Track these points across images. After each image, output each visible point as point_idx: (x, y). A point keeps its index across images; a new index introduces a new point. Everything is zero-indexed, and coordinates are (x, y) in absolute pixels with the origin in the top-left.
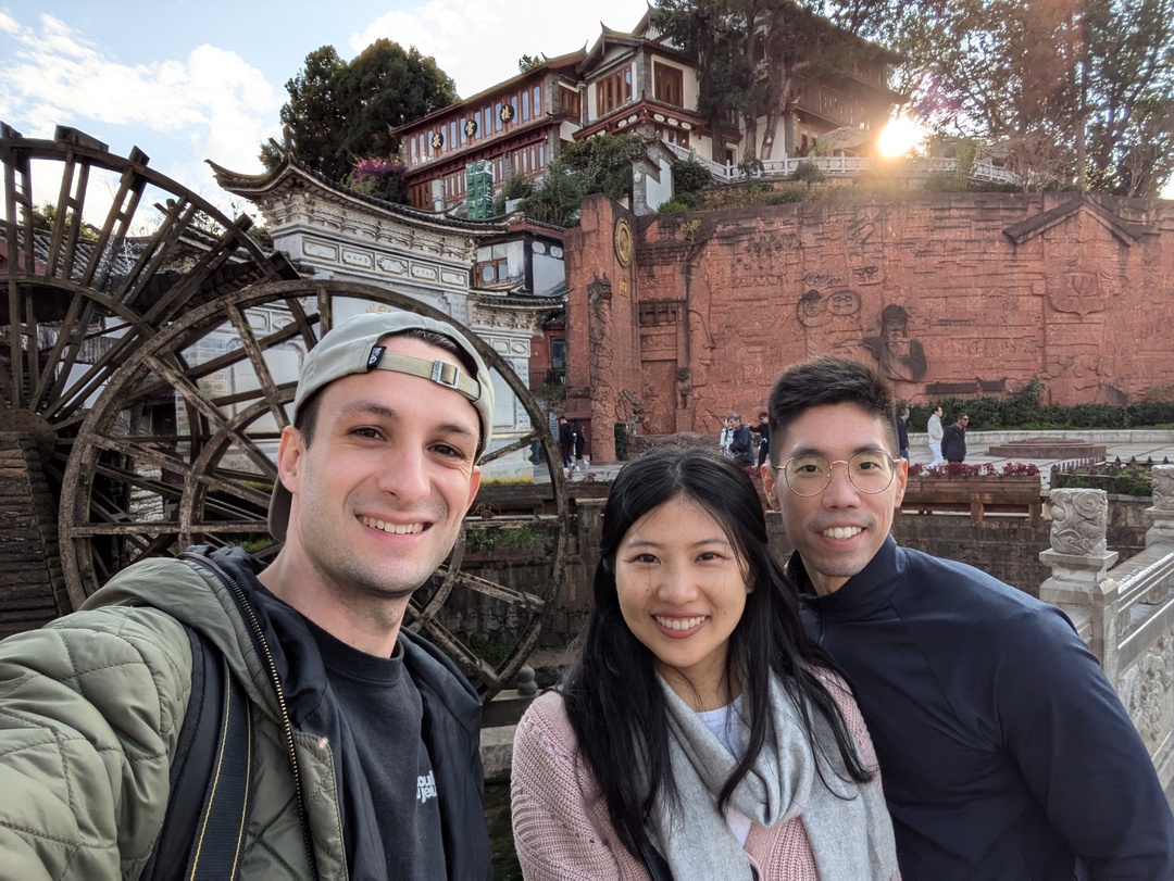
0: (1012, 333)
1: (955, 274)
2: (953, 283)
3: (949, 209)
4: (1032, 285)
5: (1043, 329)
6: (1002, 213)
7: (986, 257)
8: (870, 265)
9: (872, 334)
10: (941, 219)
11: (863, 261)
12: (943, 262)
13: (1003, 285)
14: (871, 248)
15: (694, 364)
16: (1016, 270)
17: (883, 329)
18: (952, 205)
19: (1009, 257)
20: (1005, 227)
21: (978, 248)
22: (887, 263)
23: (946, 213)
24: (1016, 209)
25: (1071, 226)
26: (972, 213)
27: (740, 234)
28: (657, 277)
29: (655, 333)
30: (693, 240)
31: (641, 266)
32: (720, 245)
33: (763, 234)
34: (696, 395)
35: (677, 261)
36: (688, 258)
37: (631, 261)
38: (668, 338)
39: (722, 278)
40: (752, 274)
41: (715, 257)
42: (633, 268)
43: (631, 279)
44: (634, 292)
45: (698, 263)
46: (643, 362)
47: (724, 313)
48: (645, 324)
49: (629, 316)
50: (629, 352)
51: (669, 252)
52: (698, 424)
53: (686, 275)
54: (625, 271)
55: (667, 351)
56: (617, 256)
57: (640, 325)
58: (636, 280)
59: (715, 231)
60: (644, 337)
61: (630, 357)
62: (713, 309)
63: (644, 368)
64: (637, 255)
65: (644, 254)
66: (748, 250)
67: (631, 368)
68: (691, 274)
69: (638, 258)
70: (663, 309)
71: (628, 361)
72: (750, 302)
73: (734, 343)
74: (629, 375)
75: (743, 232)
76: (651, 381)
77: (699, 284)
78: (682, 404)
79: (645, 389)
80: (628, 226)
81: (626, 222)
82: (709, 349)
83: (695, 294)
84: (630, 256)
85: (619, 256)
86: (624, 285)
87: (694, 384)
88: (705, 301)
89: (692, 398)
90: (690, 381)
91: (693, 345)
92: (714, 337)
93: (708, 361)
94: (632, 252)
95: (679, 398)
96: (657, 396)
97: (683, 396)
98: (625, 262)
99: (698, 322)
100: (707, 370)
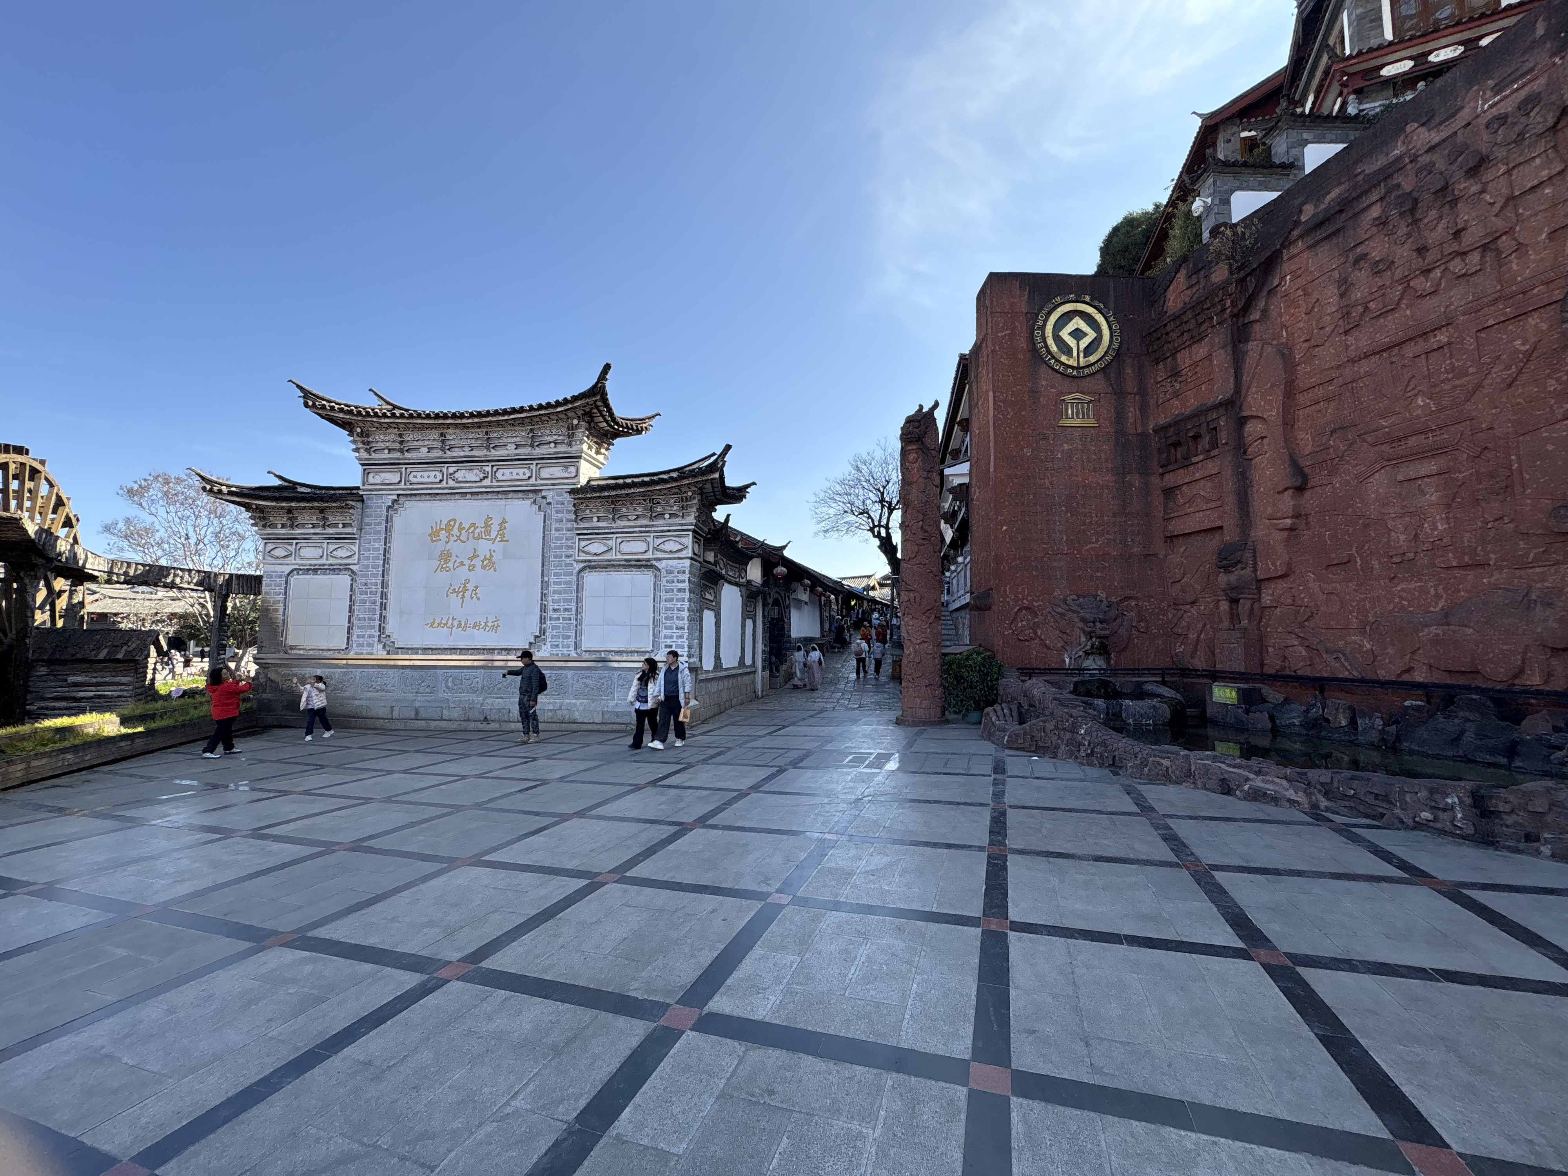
15: (1260, 531)
27: (1360, 196)
28: (1184, 372)
29: (1186, 481)
30: (1239, 269)
31: (1158, 363)
32: (1309, 247)
33: (1425, 159)
34: (1266, 599)
35: (1214, 326)
36: (1235, 310)
37: (1112, 360)
38: (1209, 484)
39: (1319, 321)
40: (1397, 276)
41: (1302, 281)
42: (1129, 371)
43: (1115, 393)
44: (1132, 413)
45: (1265, 312)
46: (1171, 538)
47: (1328, 400)
48: (1169, 468)
49: (1106, 461)
50: (1107, 524)
51: (1196, 315)
52: (1273, 664)
53: (1234, 346)
54: (1086, 384)
55: (1208, 512)
56: (1045, 362)
57: (1161, 470)
58: (1143, 392)
59: (1297, 223)
60: (1169, 492)
61: (1108, 533)
62: (1302, 399)
63: (1172, 551)
64: (1148, 346)
65: (1158, 339)
66: (1382, 223)
67: (1115, 553)
68: (1247, 341)
69: (1150, 350)
70: (1195, 430)
71: (1097, 541)
72: (1395, 351)
73: (1357, 465)
74: (1105, 567)
75: (1366, 187)
76: (1184, 574)
77: (1261, 355)
78: (1232, 619)
79: (1175, 591)
80: (1096, 303)
81: (1087, 299)
82: (1291, 492)
83: (1253, 378)
84: (1106, 353)
85: (1052, 361)
86: (1083, 408)
87: (1261, 575)
88: (1272, 386)
89: (1256, 605)
90: (1249, 570)
91: (1254, 490)
92: (1304, 463)
93: (1289, 522)
94: (1116, 345)
95: (1224, 606)
96: (1193, 603)
97: (1234, 601)
98: (1078, 368)
99: (1262, 438)
100: (1287, 540)
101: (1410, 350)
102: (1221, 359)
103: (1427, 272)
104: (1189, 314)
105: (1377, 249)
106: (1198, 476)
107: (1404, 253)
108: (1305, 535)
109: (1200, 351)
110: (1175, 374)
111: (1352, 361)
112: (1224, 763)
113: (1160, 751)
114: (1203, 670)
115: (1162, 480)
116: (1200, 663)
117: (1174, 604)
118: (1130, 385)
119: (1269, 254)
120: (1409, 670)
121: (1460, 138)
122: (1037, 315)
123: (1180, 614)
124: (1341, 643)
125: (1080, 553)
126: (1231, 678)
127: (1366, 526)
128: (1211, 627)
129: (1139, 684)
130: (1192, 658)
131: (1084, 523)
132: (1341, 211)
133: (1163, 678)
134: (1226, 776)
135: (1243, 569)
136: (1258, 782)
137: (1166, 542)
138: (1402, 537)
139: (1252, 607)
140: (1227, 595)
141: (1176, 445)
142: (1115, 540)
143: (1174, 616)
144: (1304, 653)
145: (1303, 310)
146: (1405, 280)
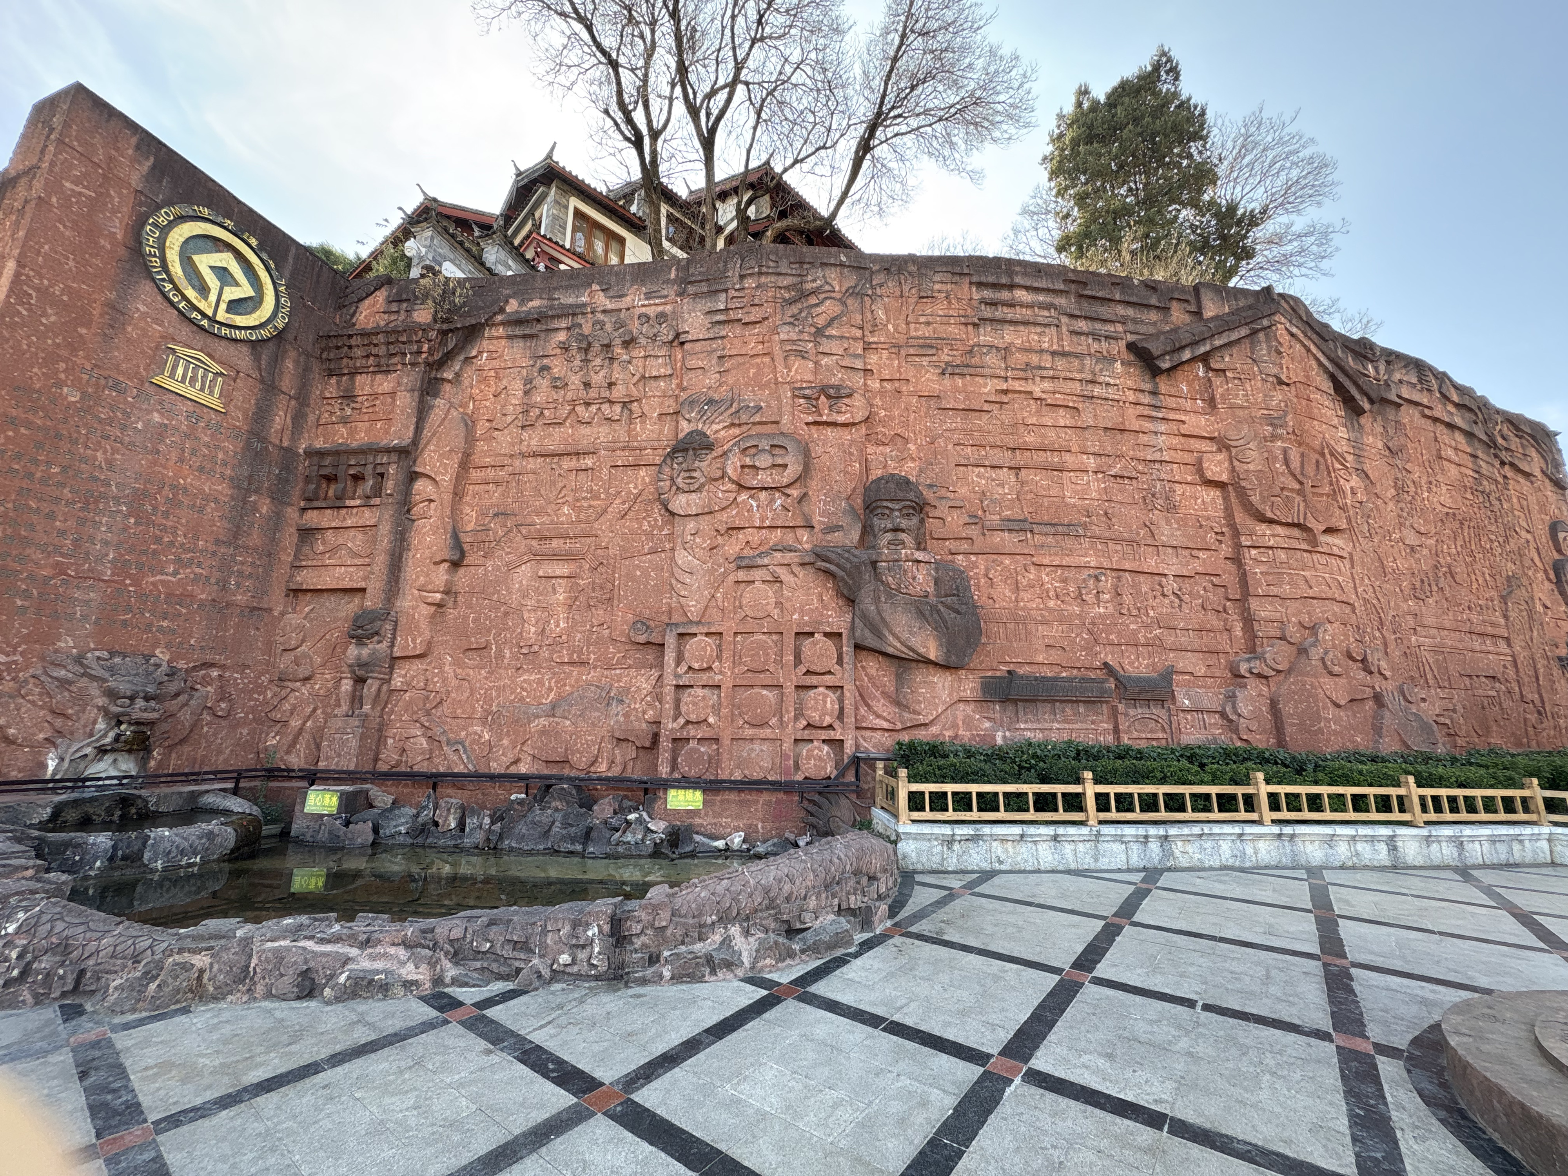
0: (1172, 565)
1: (1033, 420)
2: (1030, 439)
3: (1011, 287)
4: (1200, 461)
5: (1236, 560)
6: (1121, 310)
7: (1097, 391)
8: (834, 381)
9: (837, 538)
10: (993, 304)
11: (816, 373)
12: (1005, 392)
13: (1141, 455)
14: (836, 347)
15: (406, 602)
16: (1162, 427)
17: (867, 531)
18: (1018, 280)
19: (1146, 399)
20: (1130, 338)
21: (1080, 371)
22: (874, 384)
23: (1005, 295)
24: (1148, 306)
25: (1263, 350)
26: (1061, 301)
27: (553, 317)
28: (360, 399)
29: (333, 525)
30: (445, 321)
31: (330, 376)
32: (509, 337)
33: (600, 316)
34: (397, 682)
35: (404, 364)
36: (431, 359)
37: (269, 339)
38: (360, 536)
39: (503, 406)
40: (568, 398)
41: (496, 364)
42: (289, 364)
43: (262, 381)
44: (280, 419)
45: (458, 375)
46: (297, 592)
47: (497, 483)
48: (316, 504)
49: (225, 463)
50: (201, 551)
51: (389, 343)
52: (389, 757)
53: (422, 395)
54: (221, 348)
55: (351, 569)
56: (153, 280)
57: (302, 504)
58: (302, 398)
59: (502, 310)
60: (307, 534)
61: (199, 565)
62: (475, 475)
63: (294, 609)
64: (323, 350)
65: (338, 348)
66: (565, 348)
67: (203, 596)
68: (436, 395)
69: (324, 356)
70: (358, 469)
71: (175, 573)
72: (556, 459)
73: (508, 553)
74: (180, 615)
75: (559, 312)
76: (303, 641)
77: (446, 415)
78: (352, 702)
79: (284, 662)
80: (265, 256)
81: (254, 242)
82: (446, 565)
83: (433, 435)
84: (262, 326)
85: (168, 287)
86: (204, 377)
87: (397, 653)
88: (451, 451)
89: (385, 688)
90: (385, 644)
91: (411, 554)
92: (465, 538)
93: (438, 596)
94: (280, 323)
95: (347, 685)
96: (306, 679)
97: (360, 681)
98: (212, 320)
99: (431, 501)
100: (433, 616)
101: (567, 463)
102: (406, 401)
103: (588, 404)
104: (381, 338)
105: (558, 368)
106: (349, 523)
107: (575, 380)
108: (451, 613)
109: (385, 384)
110: (349, 397)
111: (523, 455)
112: (311, 938)
113: (194, 938)
114: (300, 770)
115: (301, 516)
116: (297, 760)
117: (280, 679)
118: (288, 382)
119: (473, 322)
120: (517, 761)
121: (623, 314)
122: (159, 207)
123: (283, 693)
124: (463, 734)
125: (136, 583)
126: (335, 779)
127: (506, 614)
128: (323, 712)
129: (194, 796)
130: (288, 752)
131: (158, 540)
132: (538, 321)
133: (237, 783)
134: (312, 964)
135: (379, 642)
136: (364, 962)
137: (287, 596)
138: (533, 629)
139: (379, 690)
140: (353, 672)
141: (331, 479)
142: (208, 578)
143: (275, 695)
144: (425, 745)
145: (493, 390)
146: (573, 403)
